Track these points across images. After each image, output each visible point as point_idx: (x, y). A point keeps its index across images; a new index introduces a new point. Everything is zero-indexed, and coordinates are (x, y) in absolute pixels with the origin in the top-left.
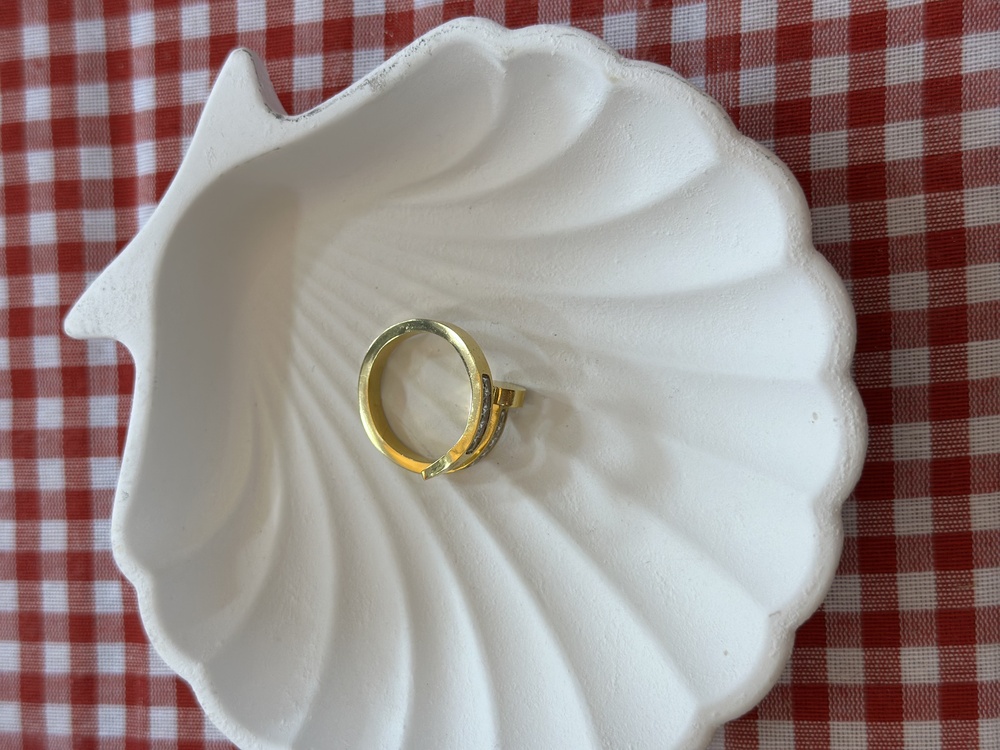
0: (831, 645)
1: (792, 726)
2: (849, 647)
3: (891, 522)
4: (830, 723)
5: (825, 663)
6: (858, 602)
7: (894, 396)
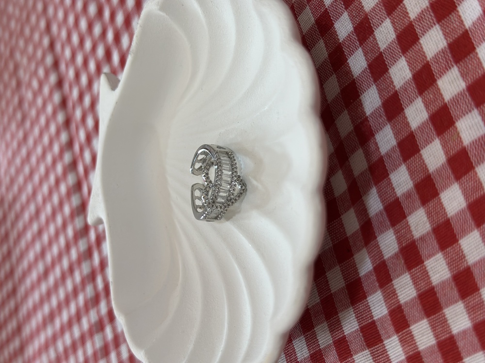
0: (408, 216)
1: (409, 276)
2: (416, 210)
3: (407, 124)
4: (425, 263)
5: (410, 228)
6: (410, 180)
7: (384, 55)
